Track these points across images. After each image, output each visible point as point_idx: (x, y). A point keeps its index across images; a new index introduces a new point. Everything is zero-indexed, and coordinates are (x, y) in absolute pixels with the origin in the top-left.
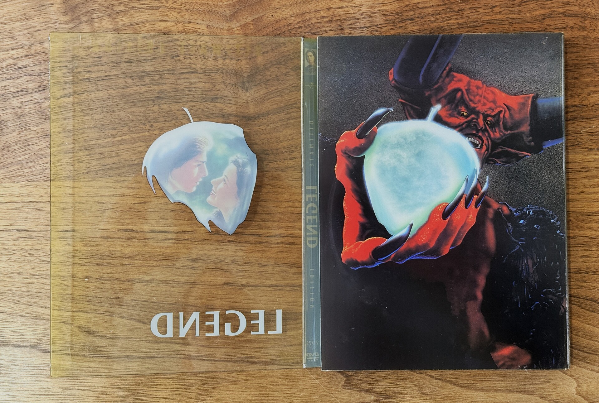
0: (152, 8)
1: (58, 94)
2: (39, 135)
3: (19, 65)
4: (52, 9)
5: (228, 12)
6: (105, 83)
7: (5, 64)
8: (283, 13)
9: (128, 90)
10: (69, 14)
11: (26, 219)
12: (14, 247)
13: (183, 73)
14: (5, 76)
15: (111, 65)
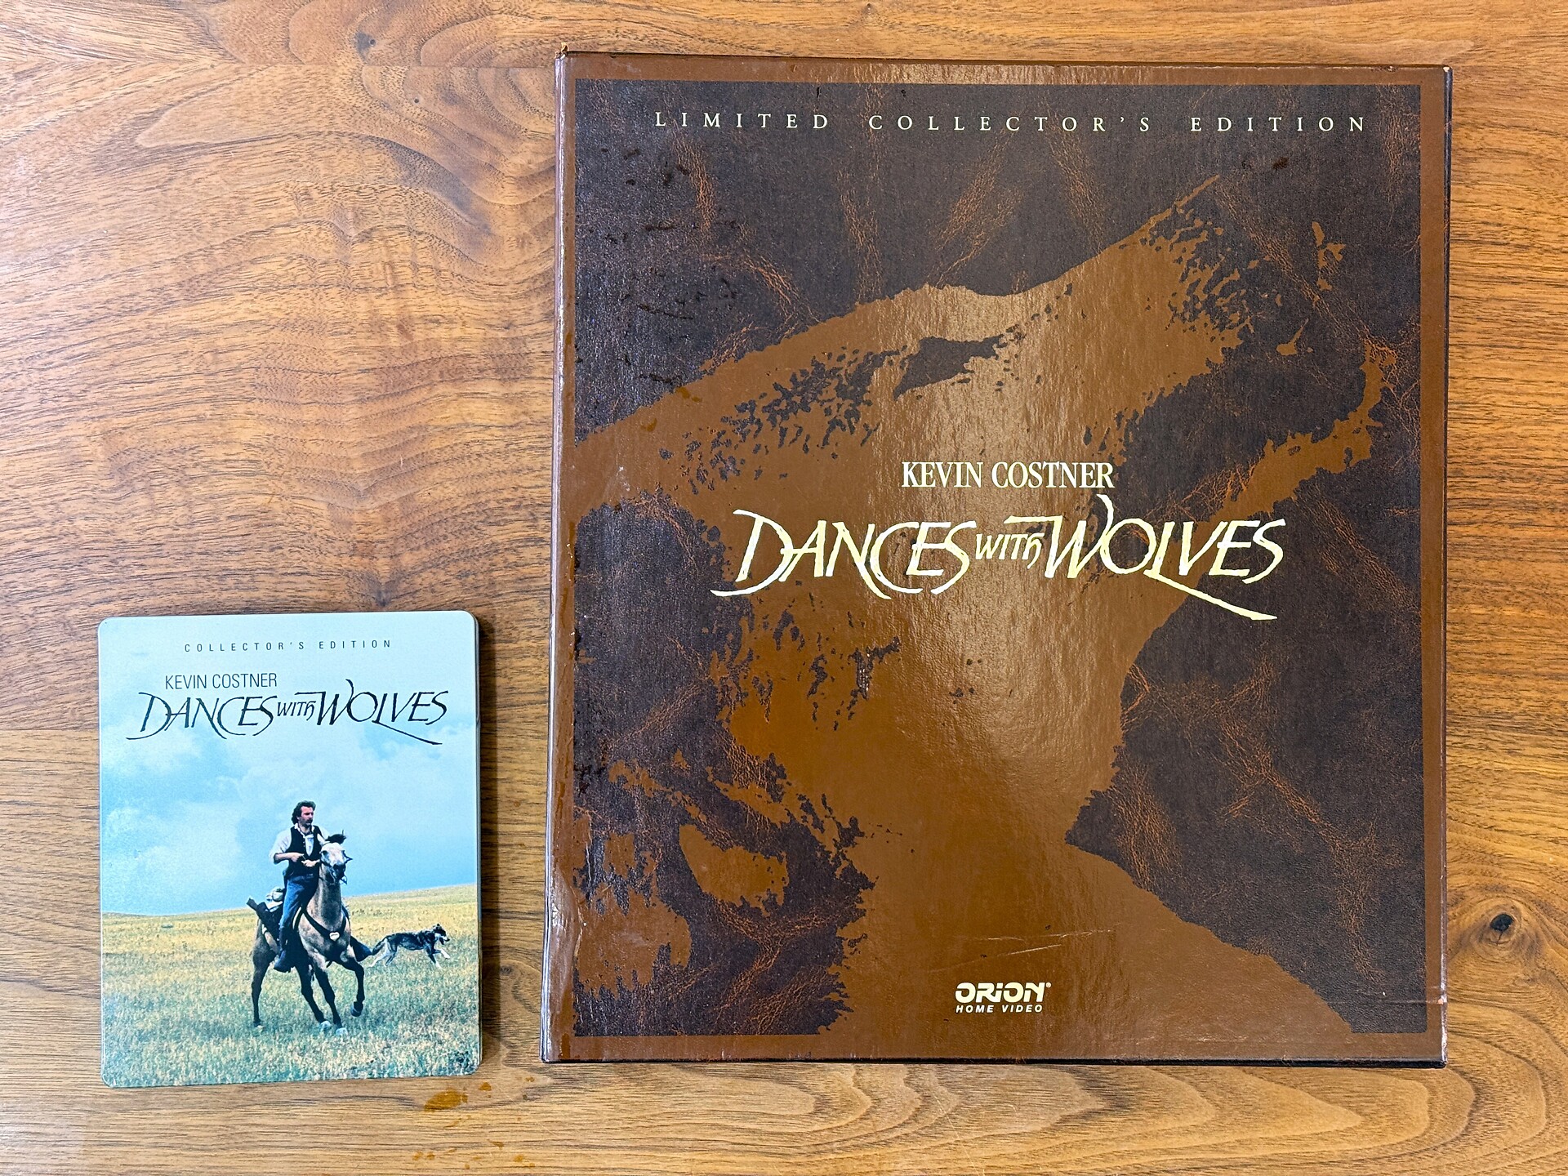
0: (246, 475)
1: (93, 598)
2: (58, 659)
3: (34, 552)
4: (90, 468)
5: (361, 485)
6: (164, 584)
7: (13, 548)
8: (446, 491)
9: (200, 595)
10: (117, 477)
11: (31, 786)
12: (10, 829)
13: (286, 574)
14: (13, 566)
15: (178, 557)
